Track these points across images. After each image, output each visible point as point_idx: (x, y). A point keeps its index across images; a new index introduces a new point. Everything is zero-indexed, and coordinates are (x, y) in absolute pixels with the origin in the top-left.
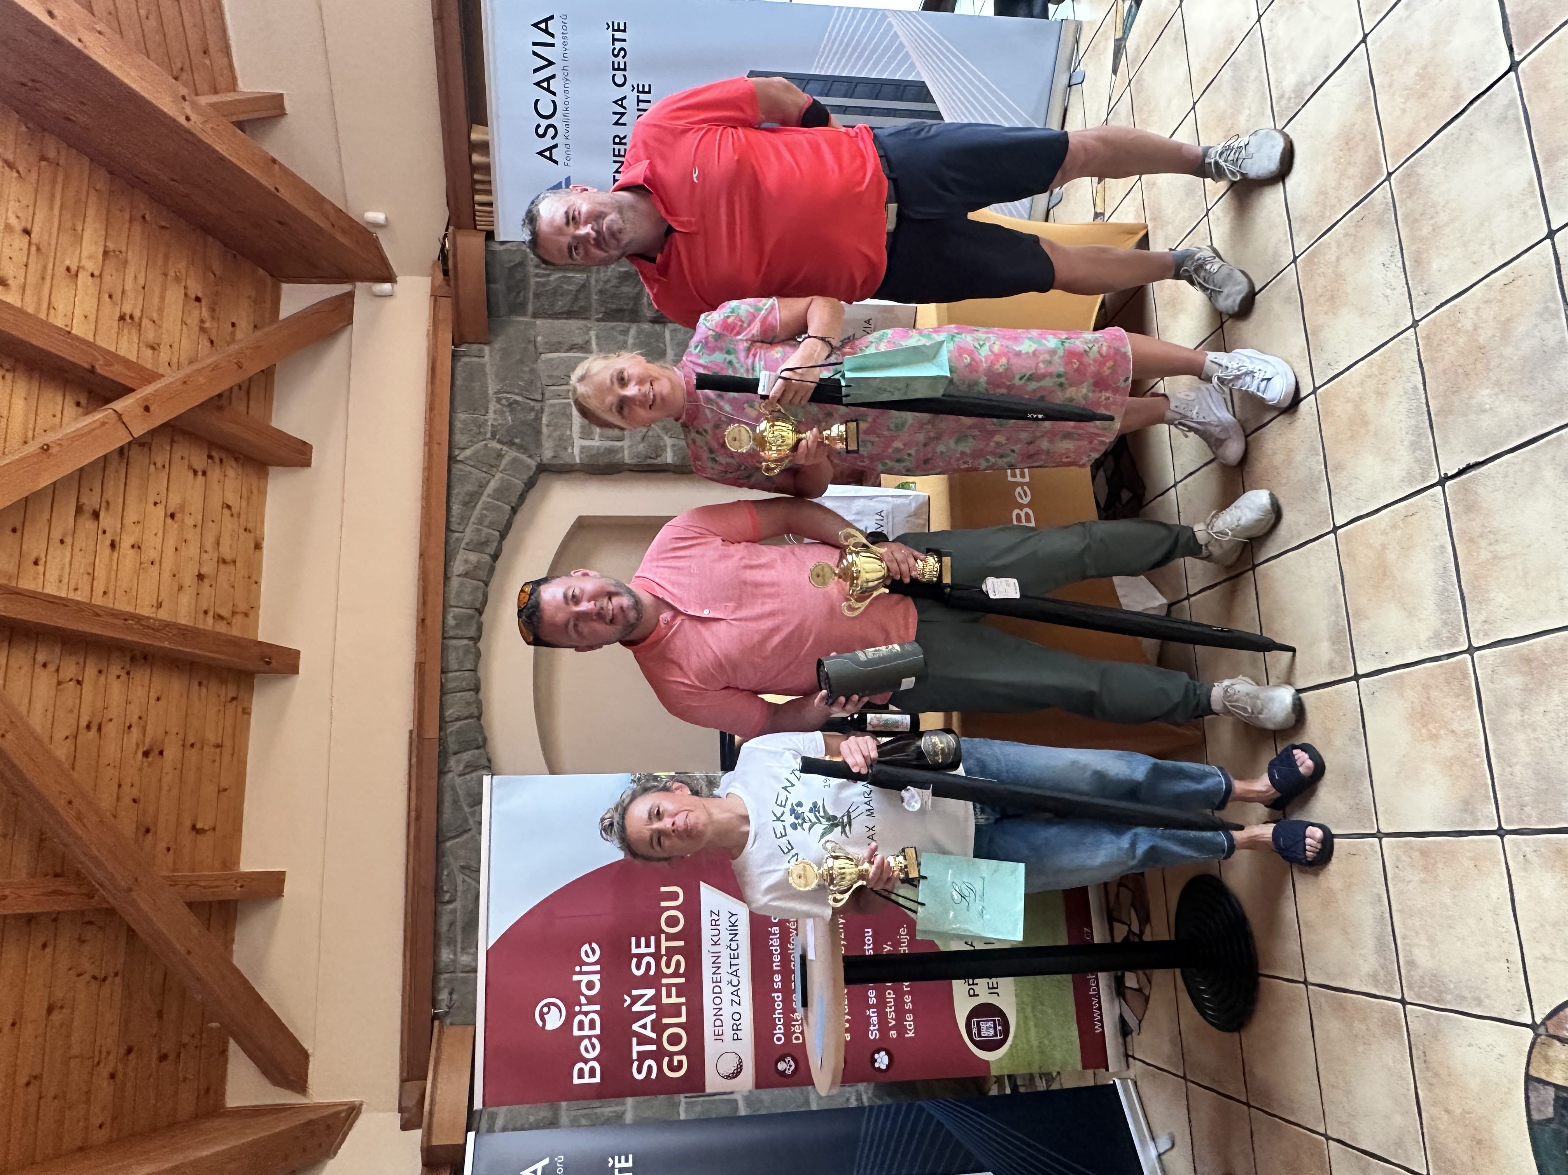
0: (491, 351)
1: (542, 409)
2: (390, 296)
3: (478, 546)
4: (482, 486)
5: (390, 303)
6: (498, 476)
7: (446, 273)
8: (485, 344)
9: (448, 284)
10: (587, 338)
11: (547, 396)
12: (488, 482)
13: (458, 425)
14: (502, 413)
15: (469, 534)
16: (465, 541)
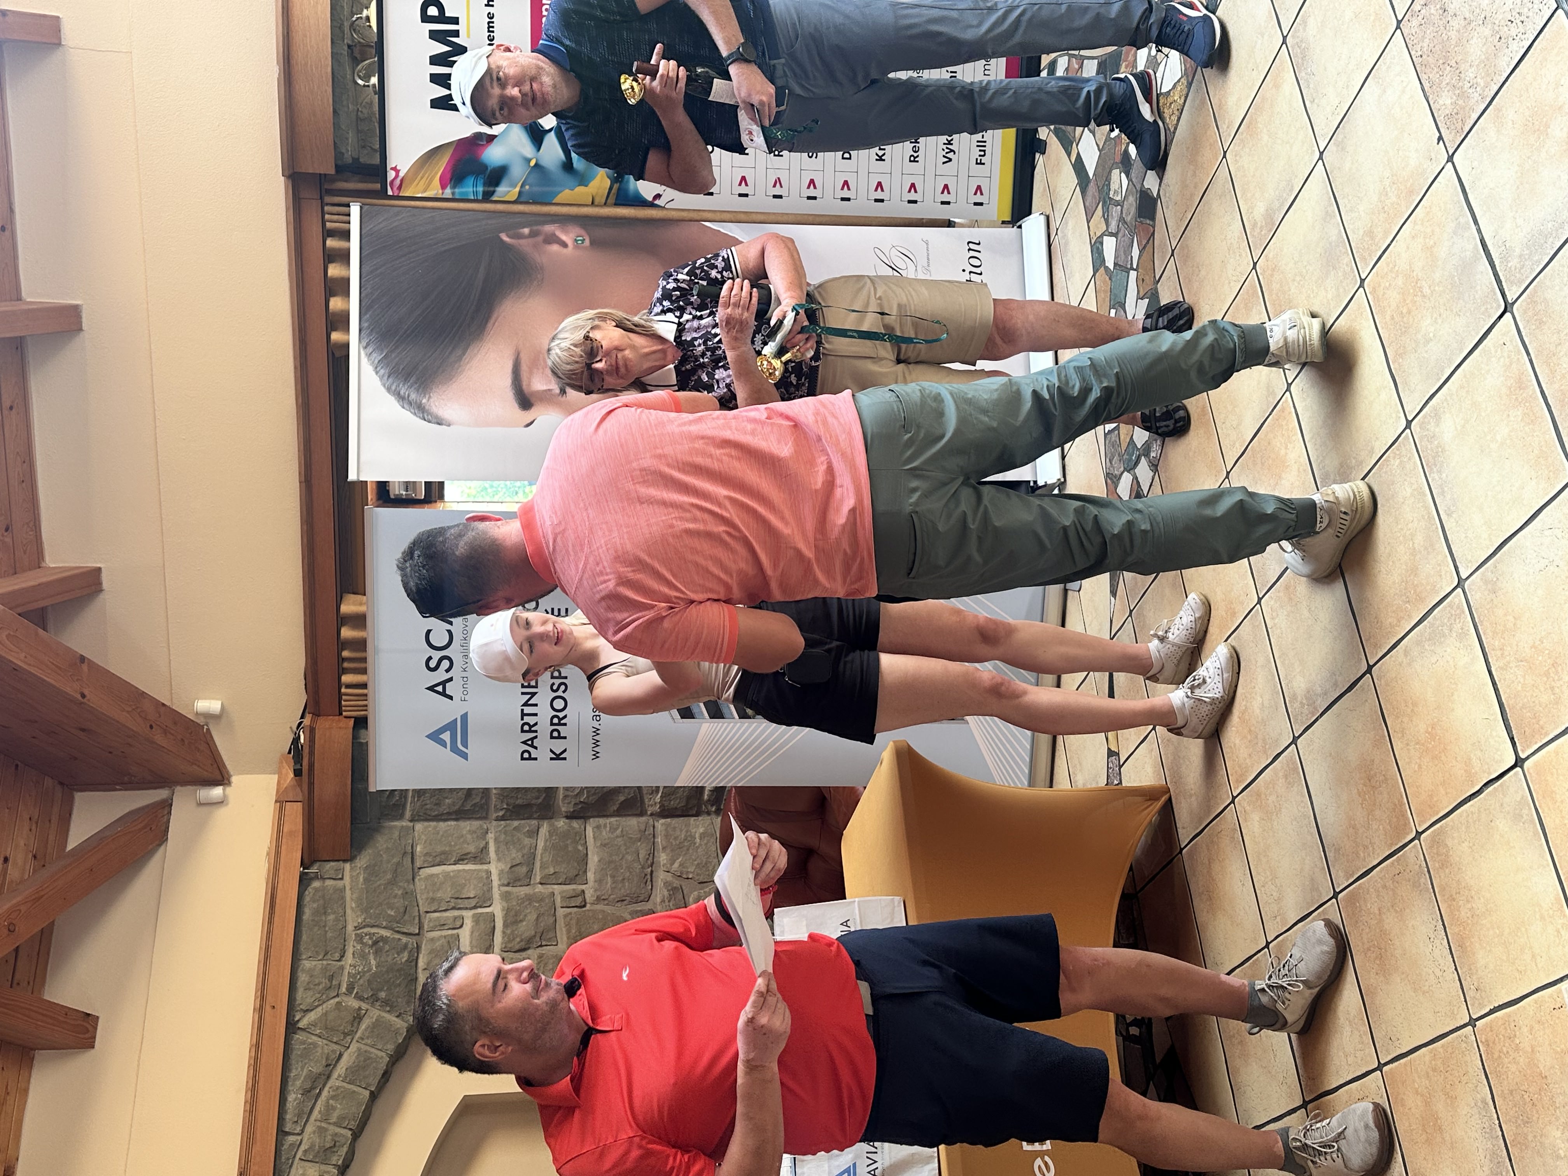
0: (352, 869)
1: (418, 948)
2: (221, 802)
3: (321, 1155)
4: (330, 1065)
5: (221, 813)
6: (354, 1047)
7: (298, 773)
8: (345, 861)
9: (300, 785)
10: (482, 846)
11: (426, 927)
12: (341, 1055)
13: (303, 978)
14: (363, 956)
15: (309, 1137)
16: (303, 1147)
